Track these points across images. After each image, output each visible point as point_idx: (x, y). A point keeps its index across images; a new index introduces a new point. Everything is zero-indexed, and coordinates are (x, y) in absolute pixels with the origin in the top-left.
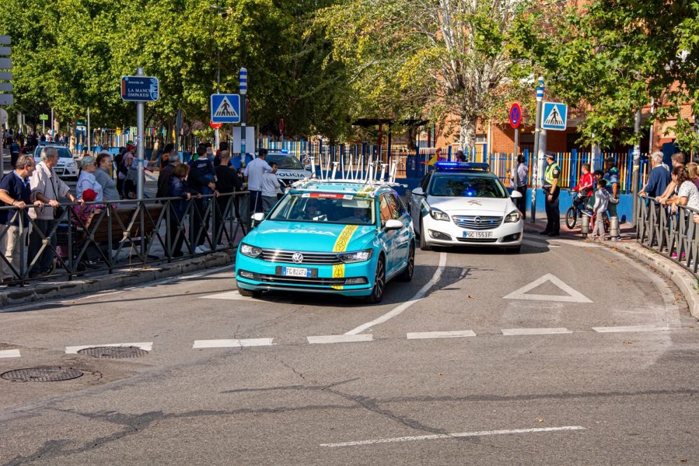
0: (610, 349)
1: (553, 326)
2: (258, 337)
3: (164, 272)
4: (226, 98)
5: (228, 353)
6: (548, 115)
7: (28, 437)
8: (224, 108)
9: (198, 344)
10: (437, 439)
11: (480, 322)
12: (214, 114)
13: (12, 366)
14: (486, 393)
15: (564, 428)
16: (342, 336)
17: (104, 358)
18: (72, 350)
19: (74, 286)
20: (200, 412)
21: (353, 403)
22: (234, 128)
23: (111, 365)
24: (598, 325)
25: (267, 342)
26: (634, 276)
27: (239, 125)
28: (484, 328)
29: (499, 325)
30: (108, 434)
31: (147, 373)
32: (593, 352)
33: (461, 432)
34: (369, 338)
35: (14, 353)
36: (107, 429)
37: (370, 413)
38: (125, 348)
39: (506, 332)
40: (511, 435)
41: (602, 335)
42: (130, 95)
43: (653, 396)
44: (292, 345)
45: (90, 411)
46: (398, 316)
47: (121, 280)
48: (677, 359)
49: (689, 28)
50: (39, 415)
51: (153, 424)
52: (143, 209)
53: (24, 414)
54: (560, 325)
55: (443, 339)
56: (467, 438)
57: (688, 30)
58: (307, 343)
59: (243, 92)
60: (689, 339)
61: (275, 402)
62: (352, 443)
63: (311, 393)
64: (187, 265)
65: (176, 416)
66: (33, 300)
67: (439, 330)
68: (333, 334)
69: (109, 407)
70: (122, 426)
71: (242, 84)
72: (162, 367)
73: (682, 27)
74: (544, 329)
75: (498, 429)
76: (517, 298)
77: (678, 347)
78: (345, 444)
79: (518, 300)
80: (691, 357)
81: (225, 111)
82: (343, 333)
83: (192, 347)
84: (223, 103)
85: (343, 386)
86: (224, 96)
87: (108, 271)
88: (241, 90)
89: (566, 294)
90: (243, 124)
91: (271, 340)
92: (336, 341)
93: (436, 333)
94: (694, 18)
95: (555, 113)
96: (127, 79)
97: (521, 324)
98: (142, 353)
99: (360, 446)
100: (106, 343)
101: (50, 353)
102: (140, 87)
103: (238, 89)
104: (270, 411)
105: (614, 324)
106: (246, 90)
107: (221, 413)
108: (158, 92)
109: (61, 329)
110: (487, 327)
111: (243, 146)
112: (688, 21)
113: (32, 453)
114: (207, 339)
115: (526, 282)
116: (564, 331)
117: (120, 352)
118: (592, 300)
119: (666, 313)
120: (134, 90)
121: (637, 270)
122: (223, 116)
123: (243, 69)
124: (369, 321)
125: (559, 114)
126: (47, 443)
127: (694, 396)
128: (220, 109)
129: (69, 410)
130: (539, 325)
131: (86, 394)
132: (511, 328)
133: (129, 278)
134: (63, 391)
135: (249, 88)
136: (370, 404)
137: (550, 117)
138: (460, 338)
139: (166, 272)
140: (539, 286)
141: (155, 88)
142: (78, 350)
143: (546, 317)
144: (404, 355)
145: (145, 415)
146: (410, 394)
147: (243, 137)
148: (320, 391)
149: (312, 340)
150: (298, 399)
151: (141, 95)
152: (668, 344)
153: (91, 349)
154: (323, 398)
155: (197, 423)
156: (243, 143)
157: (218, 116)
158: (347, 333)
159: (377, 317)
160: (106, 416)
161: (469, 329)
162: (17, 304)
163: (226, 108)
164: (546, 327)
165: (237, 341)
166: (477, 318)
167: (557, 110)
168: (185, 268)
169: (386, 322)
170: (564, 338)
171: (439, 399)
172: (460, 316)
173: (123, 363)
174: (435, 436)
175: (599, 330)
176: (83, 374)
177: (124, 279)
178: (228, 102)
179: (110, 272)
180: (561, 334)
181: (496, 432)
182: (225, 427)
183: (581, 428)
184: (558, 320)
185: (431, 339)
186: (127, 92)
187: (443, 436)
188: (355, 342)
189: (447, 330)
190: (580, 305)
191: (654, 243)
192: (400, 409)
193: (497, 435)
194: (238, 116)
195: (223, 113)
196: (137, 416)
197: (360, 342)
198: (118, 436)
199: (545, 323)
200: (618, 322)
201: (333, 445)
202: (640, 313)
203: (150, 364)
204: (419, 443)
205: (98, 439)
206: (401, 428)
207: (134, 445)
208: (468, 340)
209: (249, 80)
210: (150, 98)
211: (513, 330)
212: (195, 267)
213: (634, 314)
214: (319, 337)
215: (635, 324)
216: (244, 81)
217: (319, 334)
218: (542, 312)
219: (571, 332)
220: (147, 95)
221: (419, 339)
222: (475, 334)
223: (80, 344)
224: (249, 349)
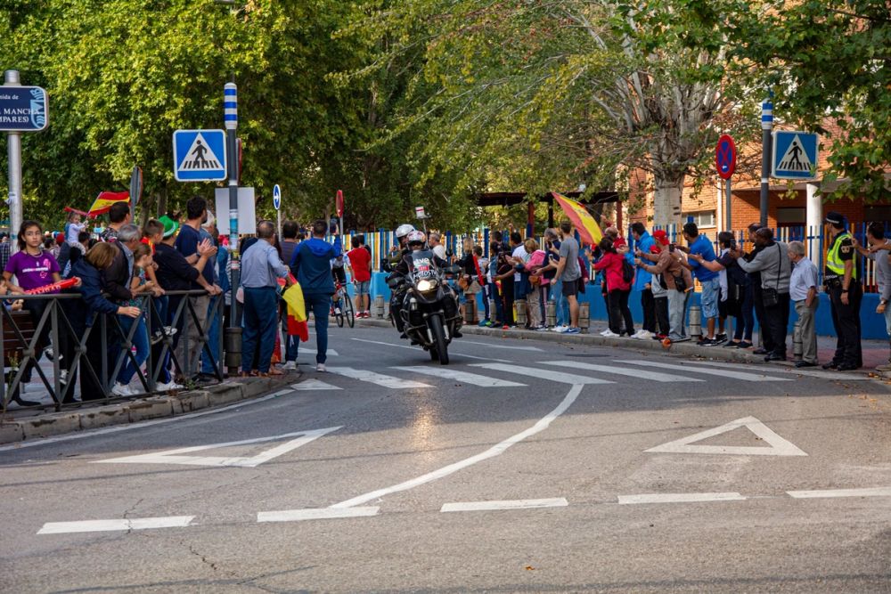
0: (802, 520)
1: (716, 490)
2: (168, 515)
3: (44, 426)
4: (199, 135)
5: (100, 539)
6: (784, 154)
8: (196, 154)
9: (50, 528)
11: (586, 486)
12: (178, 168)
16: (323, 511)
22: (217, 190)
24: (795, 488)
25: (182, 521)
27: (226, 184)
28: (587, 494)
29: (615, 490)
32: (768, 524)
34: (373, 511)
39: (624, 500)
41: (802, 500)
44: (224, 524)
46: (439, 479)
54: (731, 488)
55: (507, 510)
58: (253, 522)
59: (231, 125)
63: (214, 589)
64: (92, 416)
67: (505, 499)
68: (307, 508)
71: (230, 111)
74: (697, 494)
76: (672, 450)
79: (670, 454)
81: (200, 160)
82: (326, 506)
83: (35, 532)
84: (195, 146)
85: (279, 578)
86: (197, 133)
88: (226, 122)
89: (766, 444)
90: (233, 183)
91: (190, 518)
92: (311, 518)
93: (496, 502)
95: (796, 149)
97: (660, 487)
102: (12, 105)
103: (218, 120)
105: (831, 486)
106: (236, 122)
108: (45, 113)
110: (594, 493)
111: (234, 222)
114: (71, 520)
115: (701, 428)
116: (734, 496)
118: (806, 452)
122: (196, 169)
123: (232, 86)
124: (384, 488)
125: (804, 152)
128: (190, 157)
130: (691, 488)
132: (637, 494)
135: (240, 119)
137: (787, 158)
138: (537, 509)
139: (48, 426)
140: (719, 435)
141: (41, 107)
143: (709, 477)
144: (419, 533)
146: (394, 585)
147: (234, 204)
148: (234, 585)
149: (263, 517)
151: (14, 119)
156: (234, 216)
157: (187, 169)
158: (334, 506)
159: (400, 481)
161: (560, 497)
163: (200, 155)
164: (702, 491)
165: (127, 521)
166: (583, 480)
167: (800, 145)
168: (87, 421)
169: (411, 489)
170: (728, 504)
172: (552, 477)
175: (796, 494)
178: (204, 143)
180: (723, 501)
184: (728, 479)
185: (482, 511)
188: (342, 518)
189: (519, 499)
190: (780, 460)
194: (223, 168)
195: (196, 163)
197: (350, 519)
199: (703, 487)
200: (838, 483)
202: (886, 469)
208: (548, 512)
209: (241, 103)
210: (30, 125)
211: (639, 496)
212: (107, 418)
213: (874, 472)
214: (281, 512)
215: (870, 485)
216: (233, 105)
217: (282, 509)
218: (706, 470)
219: (744, 498)
220: (26, 120)
221: (461, 512)
222: (566, 503)
224: (142, 532)
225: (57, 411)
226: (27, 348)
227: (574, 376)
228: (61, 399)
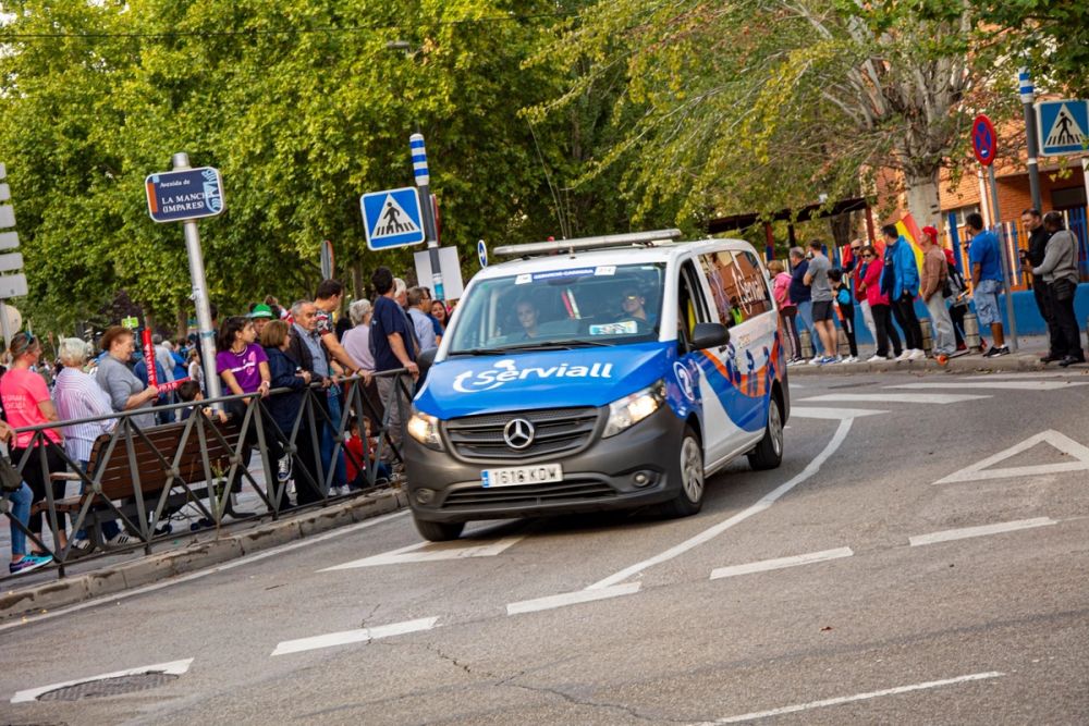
1: (1021, 517)
2: (409, 619)
3: (262, 539)
4: (390, 199)
5: (339, 653)
6: (1051, 127)
8: (389, 217)
9: (285, 648)
11: (871, 530)
12: (371, 234)
15: (959, 679)
16: (578, 593)
17: (86, 700)
18: (28, 695)
22: (415, 255)
23: (96, 707)
25: (425, 624)
27: (424, 247)
28: (875, 540)
29: (907, 532)
31: (160, 710)
33: (747, 712)
34: (634, 588)
38: (135, 675)
39: (916, 541)
40: (846, 704)
42: (165, 210)
46: (705, 543)
47: (169, 562)
52: (202, 420)
54: (1038, 512)
55: (781, 570)
58: (503, 616)
59: (422, 180)
63: (471, 693)
64: (312, 521)
67: (779, 557)
68: (560, 593)
71: (418, 166)
72: (193, 696)
74: (1000, 524)
75: (826, 698)
76: (965, 479)
79: (963, 483)
81: (393, 224)
82: (581, 588)
83: (269, 654)
84: (385, 209)
85: (540, 673)
86: (386, 195)
87: (142, 551)
88: (417, 178)
89: (1072, 459)
90: (433, 244)
91: (434, 619)
92: (566, 603)
93: (773, 561)
95: (1064, 120)
96: (156, 180)
97: (956, 522)
98: (166, 678)
100: (101, 674)
102: (184, 191)
103: (409, 179)
106: (427, 177)
108: (220, 195)
109: (20, 664)
110: (882, 538)
111: (439, 287)
114: (306, 637)
115: (994, 451)
116: (1043, 521)
120: (174, 199)
122: (390, 234)
123: (417, 137)
124: (642, 561)
125: (1074, 122)
128: (382, 222)
130: (992, 519)
132: (930, 532)
133: (186, 559)
135: (430, 171)
137: (1055, 131)
138: (818, 563)
139: (267, 537)
140: (1016, 455)
141: (215, 189)
142: (39, 693)
143: (1011, 503)
144: (689, 606)
146: (670, 666)
147: (436, 268)
148: (492, 687)
149: (513, 609)
150: (440, 706)
151: (188, 206)
153: (67, 687)
154: (491, 698)
156: (438, 280)
157: (380, 236)
158: (587, 589)
161: (843, 546)
163: (393, 218)
164: (1004, 520)
165: (365, 631)
166: (867, 525)
167: (1068, 114)
168: (307, 527)
169: (675, 558)
170: (1036, 534)
171: (727, 667)
172: (831, 525)
173: (112, 701)
177: (176, 560)
178: (395, 205)
179: (148, 552)
180: (1032, 529)
181: (815, 704)
183: (995, 674)
184: (1034, 505)
185: (756, 573)
186: (161, 206)
188: (601, 600)
189: (795, 555)
194: (419, 229)
195: (390, 228)
197: (610, 599)
199: (1005, 515)
203: (174, 694)
208: (832, 564)
209: (430, 155)
210: (206, 210)
211: (933, 535)
212: (329, 521)
214: (531, 601)
216: (418, 159)
217: (533, 598)
218: (1007, 496)
219: (1055, 522)
220: (200, 205)
221: (733, 577)
222: (851, 553)
223: (48, 683)
224: (387, 642)
225: (274, 520)
226: (233, 455)
227: (840, 410)
228: (276, 506)
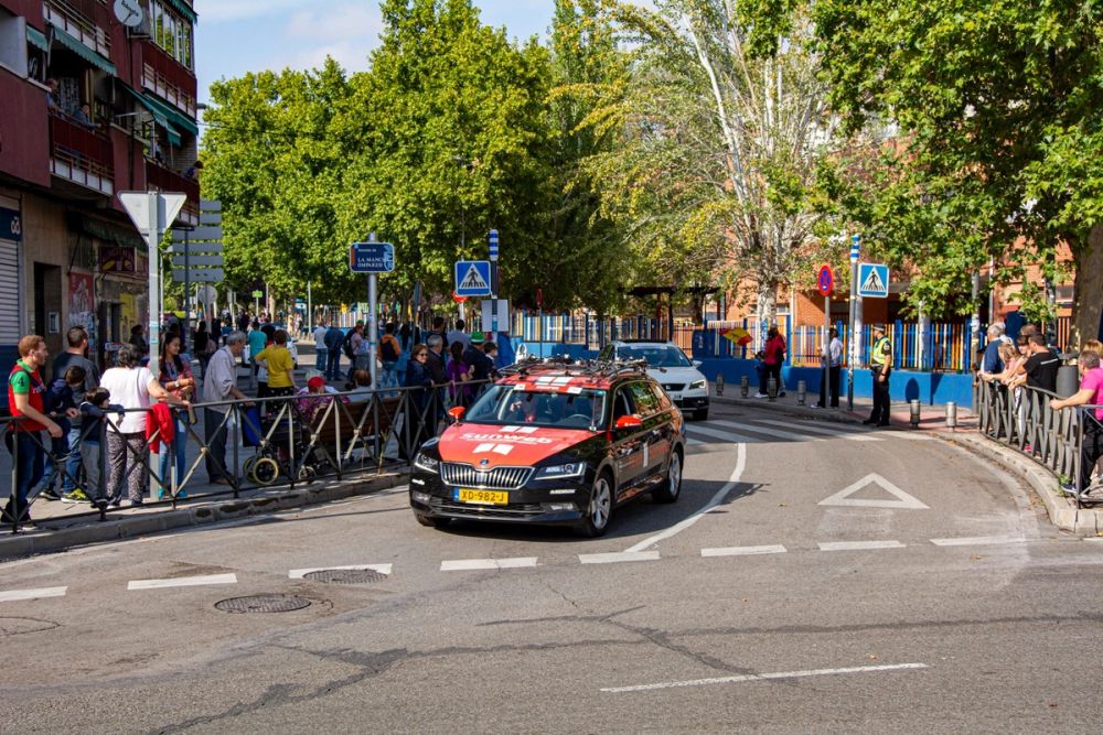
0: (955, 567)
1: (881, 538)
2: (519, 557)
4: (473, 266)
5: (483, 576)
6: (866, 279)
7: (250, 680)
8: (471, 277)
9: (447, 566)
10: (745, 681)
11: (791, 534)
12: (459, 285)
13: (229, 594)
14: (803, 623)
15: (901, 666)
16: (622, 554)
17: (335, 584)
18: (296, 574)
19: (296, 496)
20: (452, 650)
21: (639, 636)
22: (483, 302)
23: (343, 592)
24: (934, 537)
25: (530, 562)
26: (978, 474)
27: (489, 298)
28: (797, 542)
29: (815, 538)
30: (344, 677)
31: (387, 601)
32: (933, 570)
33: (775, 672)
34: (655, 555)
35: (230, 578)
36: (342, 671)
37: (660, 649)
38: (359, 571)
39: (825, 547)
40: (836, 675)
41: (943, 549)
42: (359, 265)
43: (1011, 625)
44: (560, 565)
45: (320, 649)
46: (689, 528)
47: (351, 487)
48: (1038, 578)
49: (1036, 172)
50: (262, 653)
51: (396, 664)
53: (245, 652)
54: (890, 537)
55: (747, 556)
56: (782, 680)
57: (1035, 175)
58: (578, 563)
59: (494, 258)
60: (1052, 552)
61: (542, 637)
62: (640, 687)
63: (586, 625)
65: (423, 655)
66: (250, 513)
67: (742, 545)
68: (611, 552)
69: (342, 644)
70: (360, 667)
71: (493, 248)
72: (403, 594)
73: (1028, 172)
74: (871, 542)
75: (820, 667)
76: (836, 503)
77: (1037, 563)
78: (630, 688)
79: (839, 507)
80: (1054, 575)
81: (473, 281)
82: (622, 550)
83: (439, 568)
84: (470, 272)
85: (625, 616)
86: (470, 264)
87: (336, 477)
88: (491, 256)
89: (896, 498)
90: (495, 297)
91: (535, 559)
92: (615, 560)
93: (737, 548)
94: (1042, 161)
95: (874, 276)
96: (356, 247)
97: (842, 536)
98: (379, 577)
99: (650, 691)
100: (337, 565)
101: (271, 578)
102: (372, 255)
103: (486, 255)
104: (538, 648)
105: (957, 535)
106: (498, 256)
107: (478, 650)
108: (393, 261)
109: (283, 548)
110: (800, 541)
111: (495, 323)
112: (1035, 164)
113: (254, 700)
114: (458, 559)
115: (845, 484)
116: (895, 544)
117: (353, 576)
118: (926, 503)
119: (1021, 521)
120: (366, 260)
121: (981, 468)
122: (470, 288)
123: (494, 231)
124: (654, 535)
125: (879, 278)
126: (271, 688)
127: (1061, 624)
128: (466, 279)
129: (295, 648)
130: (864, 537)
131: (315, 627)
132: (829, 541)
133: (362, 486)
134: (288, 624)
135: (500, 253)
136: (659, 638)
137: (868, 282)
138: (767, 555)
140: (862, 490)
141: (390, 257)
142: (304, 574)
143: (873, 526)
144: (698, 576)
145: (386, 653)
146: (708, 625)
147: (495, 312)
148: (597, 622)
149: (584, 559)
150: (569, 632)
151: (373, 265)
152: (1025, 560)
153: (319, 572)
154: (601, 631)
155: (449, 663)
156: (495, 319)
157: (464, 288)
158: (627, 551)
159: (663, 530)
160: (339, 655)
161: (778, 543)
162: (231, 518)
163: (473, 278)
164: (873, 540)
165: (493, 561)
166: (787, 530)
167: (876, 273)
169: (675, 536)
170: (896, 553)
171: (745, 631)
172: (766, 527)
173: (357, 589)
174: (743, 678)
175: (939, 542)
176: (310, 604)
177: (355, 486)
178: (476, 270)
179: (339, 479)
180: (892, 549)
181: (817, 672)
182: (483, 668)
183: (922, 665)
184: (887, 530)
185: (731, 556)
186: (357, 262)
187: (752, 677)
188: (638, 562)
189: (751, 545)
190: (913, 512)
191: (1002, 434)
192: (697, 644)
193: (818, 676)
194: (488, 287)
195: (470, 284)
196: (377, 655)
197: (643, 562)
198: (355, 679)
199: (870, 535)
200: (961, 532)
201: (616, 690)
202: (989, 520)
203: (389, 590)
204: (723, 686)
205: (332, 683)
206: (700, 668)
207: (374, 690)
208: (777, 557)
209: (502, 244)
210: (384, 269)
211: (832, 544)
213: (981, 523)
214: (591, 555)
215: (982, 534)
216: (495, 244)
217: (593, 553)
218: (867, 521)
219: (904, 546)
220: (381, 265)
221: (717, 557)
222: (784, 550)
223: (306, 566)
224: (508, 570)
227: (734, 435)
